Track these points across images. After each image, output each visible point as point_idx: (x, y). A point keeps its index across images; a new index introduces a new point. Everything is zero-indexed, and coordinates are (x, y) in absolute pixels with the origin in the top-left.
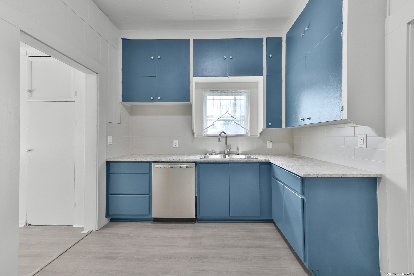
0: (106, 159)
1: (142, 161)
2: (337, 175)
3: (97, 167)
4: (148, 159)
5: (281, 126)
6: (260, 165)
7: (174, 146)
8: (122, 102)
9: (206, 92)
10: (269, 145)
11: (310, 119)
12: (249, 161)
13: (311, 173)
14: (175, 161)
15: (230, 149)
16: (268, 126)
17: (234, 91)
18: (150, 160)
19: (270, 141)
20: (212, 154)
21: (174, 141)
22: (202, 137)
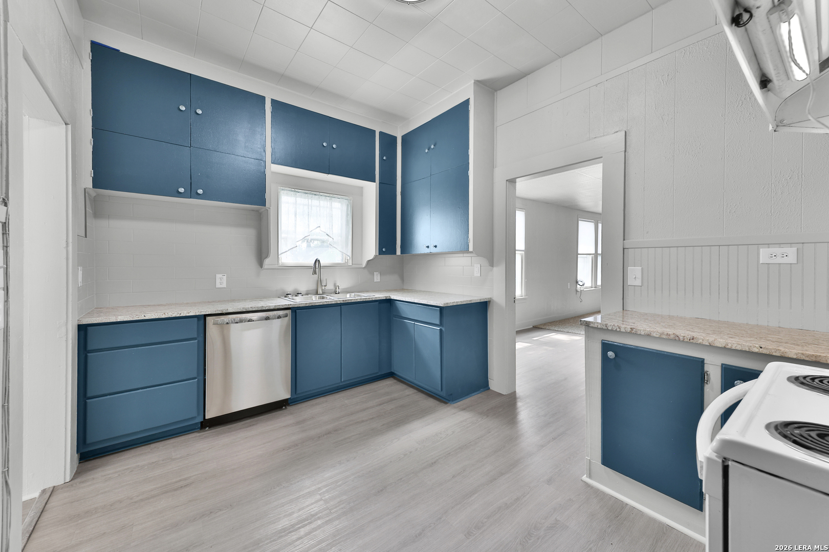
0: (78, 320)
1: (181, 315)
2: (465, 301)
3: (67, 338)
4: (197, 311)
5: (395, 253)
6: (379, 303)
7: (218, 285)
8: (93, 187)
9: (283, 190)
10: (377, 278)
11: (436, 246)
12: (367, 300)
13: (449, 302)
14: (254, 309)
15: (325, 286)
16: (381, 252)
17: (329, 195)
18: (201, 312)
19: (377, 273)
20: (296, 296)
21: (218, 276)
22: (276, 266)
